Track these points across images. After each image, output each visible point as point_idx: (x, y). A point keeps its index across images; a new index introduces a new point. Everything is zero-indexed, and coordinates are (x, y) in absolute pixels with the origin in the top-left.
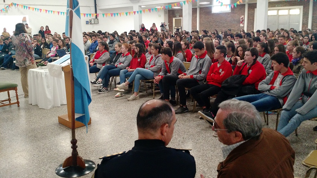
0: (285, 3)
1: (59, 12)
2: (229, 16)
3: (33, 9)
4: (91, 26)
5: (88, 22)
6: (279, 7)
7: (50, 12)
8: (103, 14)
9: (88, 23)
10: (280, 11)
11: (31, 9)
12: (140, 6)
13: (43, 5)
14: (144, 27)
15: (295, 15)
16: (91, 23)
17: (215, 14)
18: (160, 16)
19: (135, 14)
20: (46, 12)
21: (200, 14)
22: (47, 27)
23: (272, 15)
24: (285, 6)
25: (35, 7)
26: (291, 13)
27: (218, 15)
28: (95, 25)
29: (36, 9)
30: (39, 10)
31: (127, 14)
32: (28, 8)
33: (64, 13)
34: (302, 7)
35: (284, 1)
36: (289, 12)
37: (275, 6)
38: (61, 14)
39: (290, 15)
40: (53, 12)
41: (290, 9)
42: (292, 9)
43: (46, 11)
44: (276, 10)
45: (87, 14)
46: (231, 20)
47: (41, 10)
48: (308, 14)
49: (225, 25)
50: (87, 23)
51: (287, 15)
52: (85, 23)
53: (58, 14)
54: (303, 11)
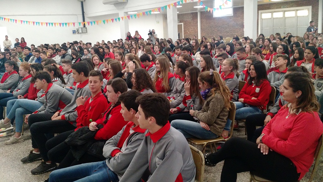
0: (292, 3)
1: (34, 23)
2: (232, 19)
3: (9, 20)
4: (79, 35)
5: (75, 31)
6: (285, 8)
7: (25, 22)
8: (79, 23)
9: (75, 33)
10: (286, 13)
11: (6, 20)
12: (126, 13)
13: (23, 15)
14: (130, 35)
15: (303, 16)
16: (78, 33)
17: (217, 18)
18: (159, 23)
19: (113, 21)
20: (21, 23)
21: (201, 19)
22: (23, 39)
23: (277, 18)
24: (292, 6)
25: (10, 17)
26: (298, 15)
27: (219, 19)
28: (83, 34)
29: (11, 20)
30: (14, 21)
31: (104, 22)
32: (3, 19)
33: (39, 23)
34: (310, 7)
35: (290, 2)
36: (296, 14)
37: (280, 8)
38: (37, 24)
39: (298, 17)
40: (28, 23)
41: (297, 10)
42: (300, 10)
43: (21, 21)
44: (282, 11)
45: (63, 24)
46: (234, 24)
47: (16, 21)
48: (318, 15)
49: (228, 29)
50: (73, 33)
51: (294, 17)
52: (72, 32)
53: (34, 24)
54: (312, 12)
